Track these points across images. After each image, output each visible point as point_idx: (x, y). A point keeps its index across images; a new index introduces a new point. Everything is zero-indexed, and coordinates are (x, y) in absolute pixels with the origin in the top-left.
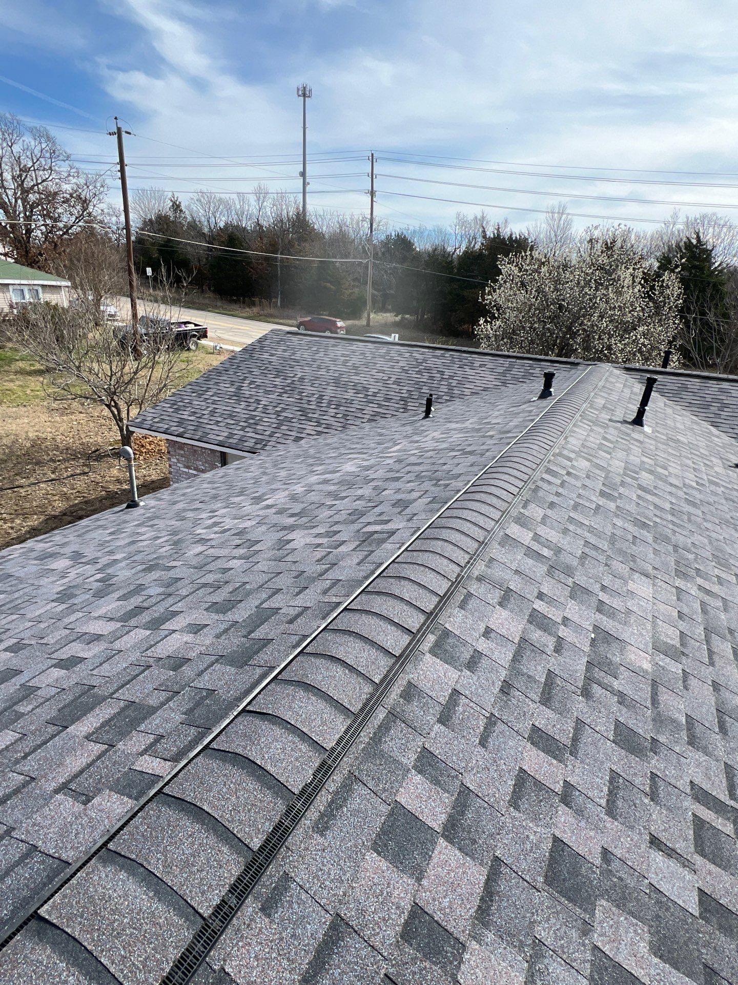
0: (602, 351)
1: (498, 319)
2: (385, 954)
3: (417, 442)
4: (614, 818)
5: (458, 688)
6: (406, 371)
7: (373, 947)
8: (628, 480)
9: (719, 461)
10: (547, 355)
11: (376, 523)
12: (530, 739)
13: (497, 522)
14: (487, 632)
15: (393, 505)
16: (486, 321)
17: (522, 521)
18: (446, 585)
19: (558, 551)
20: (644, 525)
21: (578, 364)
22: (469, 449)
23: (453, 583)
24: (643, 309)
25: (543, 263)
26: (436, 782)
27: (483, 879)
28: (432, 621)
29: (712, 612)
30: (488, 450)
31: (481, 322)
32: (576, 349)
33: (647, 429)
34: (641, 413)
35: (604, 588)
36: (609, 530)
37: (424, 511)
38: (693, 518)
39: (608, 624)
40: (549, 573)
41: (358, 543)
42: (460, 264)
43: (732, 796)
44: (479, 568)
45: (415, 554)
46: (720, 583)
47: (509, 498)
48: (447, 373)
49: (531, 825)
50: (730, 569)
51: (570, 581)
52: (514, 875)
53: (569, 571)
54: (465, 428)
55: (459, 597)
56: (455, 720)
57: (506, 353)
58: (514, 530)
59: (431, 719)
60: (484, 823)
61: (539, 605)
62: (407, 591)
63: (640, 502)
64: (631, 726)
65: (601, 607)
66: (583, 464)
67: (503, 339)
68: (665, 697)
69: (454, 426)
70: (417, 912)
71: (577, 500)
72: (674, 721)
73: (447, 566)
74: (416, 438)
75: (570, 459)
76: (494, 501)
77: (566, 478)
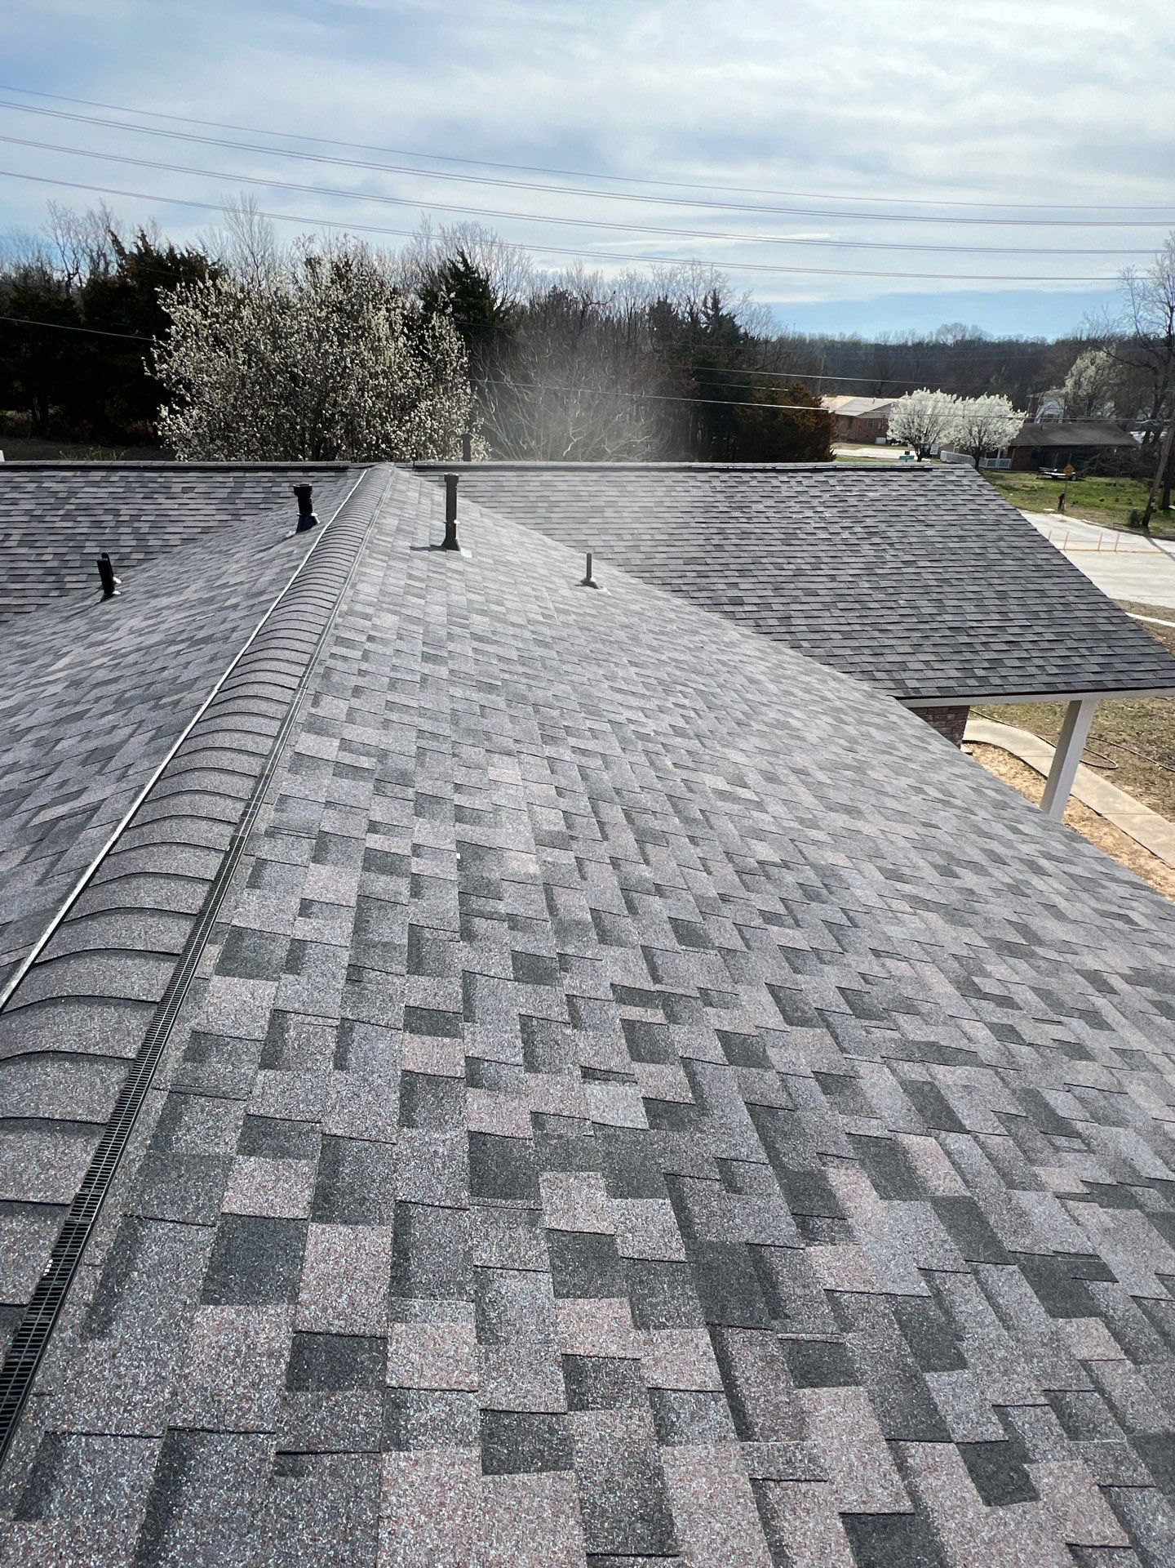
0: (377, 446)
1: (192, 404)
2: (269, 1428)
3: (102, 643)
4: (537, 1071)
5: (280, 1005)
6: (40, 519)
7: (246, 1432)
8: (457, 630)
9: (562, 581)
10: (297, 459)
11: (55, 803)
12: (409, 1027)
13: (277, 738)
14: (306, 908)
15: (84, 763)
16: (172, 411)
17: (316, 727)
18: (215, 861)
19: (383, 755)
20: (491, 688)
21: (344, 469)
22: (201, 634)
23: (227, 854)
24: (419, 375)
25: (241, 302)
26: (282, 1153)
27: (388, 1240)
28: (207, 924)
29: (593, 775)
30: (233, 630)
31: (164, 413)
32: (339, 446)
33: (464, 552)
34: (451, 530)
35: (458, 788)
36: (446, 706)
37: (145, 755)
38: (548, 662)
39: (473, 833)
40: (378, 791)
41: (27, 848)
42: (86, 303)
43: (657, 979)
44: (266, 816)
45: (145, 829)
46: (595, 737)
47: (287, 696)
48: (125, 511)
49: (436, 1136)
50: (601, 716)
51: (410, 793)
52: (429, 1209)
53: (404, 779)
54: (186, 601)
55: (244, 872)
56: (288, 1053)
57: (225, 463)
58: (307, 743)
59: (248, 1069)
60: (371, 1169)
61: (375, 841)
62: (148, 895)
63: (480, 657)
64: (531, 951)
65: (460, 815)
66: (389, 620)
67: (212, 440)
68: (563, 898)
69: (165, 601)
70: (303, 1341)
71: (393, 674)
72: (578, 923)
73: (211, 830)
74: (98, 636)
75: (367, 617)
76: (263, 706)
77: (369, 646)
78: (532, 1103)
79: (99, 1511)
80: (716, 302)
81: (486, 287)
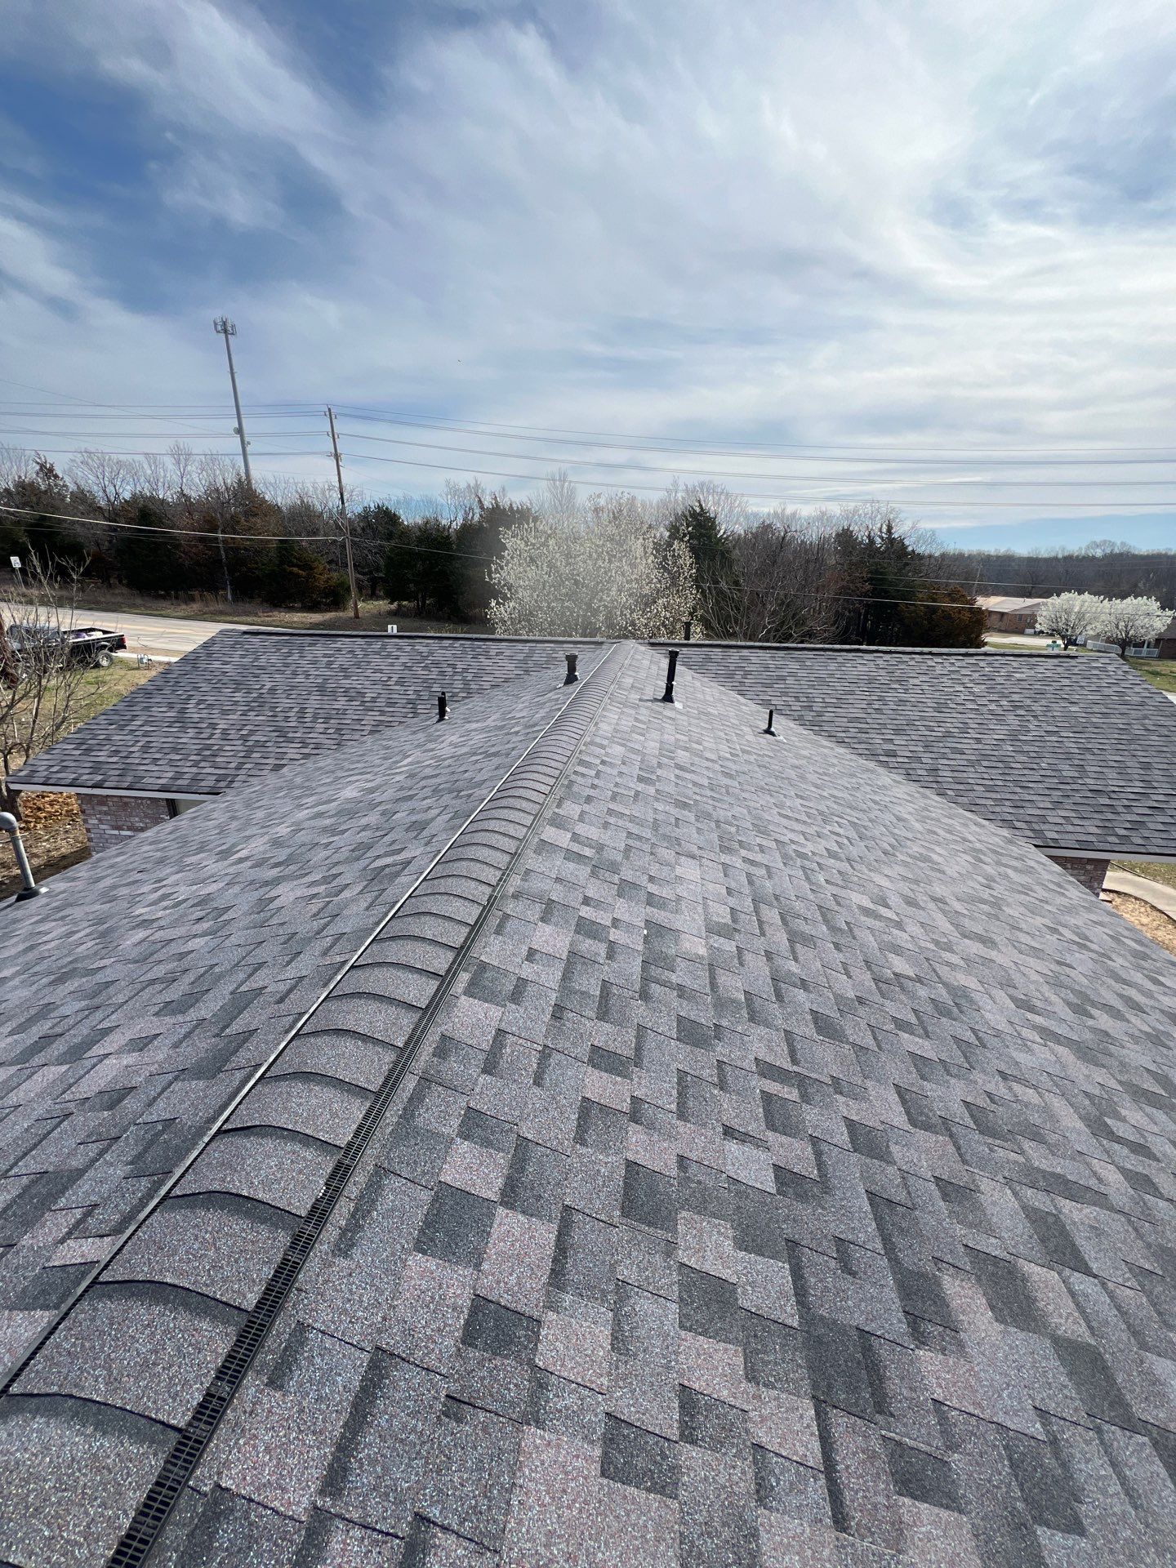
0: (626, 628)
1: (510, 599)
2: (444, 1372)
3: (431, 750)
4: (686, 1120)
5: (503, 1026)
6: (410, 668)
7: (427, 1369)
8: (665, 761)
9: (749, 729)
10: (571, 636)
11: (387, 854)
12: (592, 1062)
13: (529, 828)
14: (531, 955)
15: (407, 830)
16: (498, 603)
17: (558, 822)
18: (476, 911)
19: (600, 848)
20: (685, 806)
21: (602, 643)
22: (493, 750)
23: (485, 907)
24: (660, 581)
25: (550, 536)
26: (487, 1143)
27: (553, 1237)
28: (464, 956)
29: (758, 882)
30: (513, 749)
31: (493, 604)
32: (600, 628)
33: (677, 704)
34: (669, 688)
35: (651, 879)
36: (650, 817)
37: (445, 830)
38: (731, 790)
39: (659, 916)
40: (594, 874)
41: (365, 883)
42: (458, 538)
43: (795, 1062)
44: (515, 883)
45: (436, 882)
46: (762, 851)
47: (540, 798)
48: (460, 666)
49: (601, 1157)
50: (769, 835)
51: (616, 879)
52: (588, 1219)
53: (614, 868)
54: (487, 727)
55: (493, 921)
56: (503, 1064)
57: (526, 637)
58: (550, 833)
59: (474, 1071)
60: (548, 1173)
61: (586, 912)
62: (430, 928)
63: (679, 782)
64: (693, 1018)
65: (651, 899)
66: (618, 750)
67: (520, 622)
68: (723, 978)
69: (473, 726)
70: (480, 1304)
71: (615, 790)
72: (733, 1001)
73: (476, 889)
74: (430, 746)
75: (603, 747)
76: (524, 805)
77: (601, 767)
78: (679, 1148)
79: (319, 1399)
80: (890, 528)
81: (714, 522)
